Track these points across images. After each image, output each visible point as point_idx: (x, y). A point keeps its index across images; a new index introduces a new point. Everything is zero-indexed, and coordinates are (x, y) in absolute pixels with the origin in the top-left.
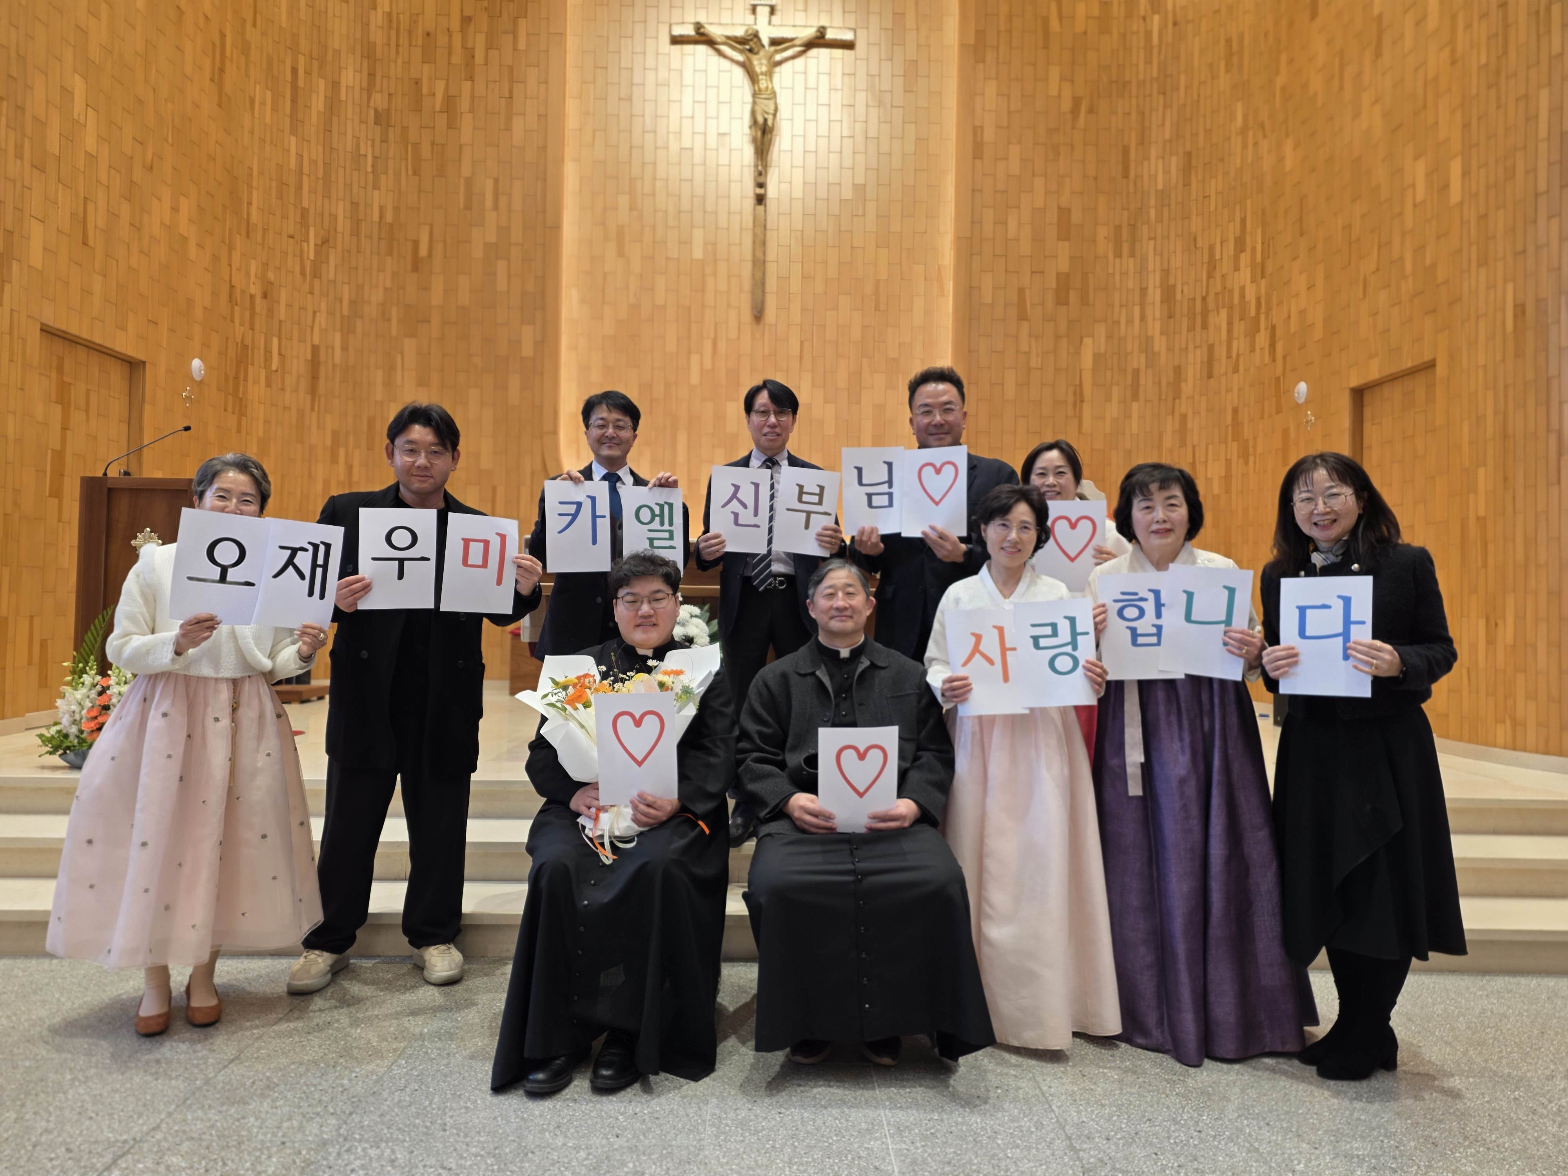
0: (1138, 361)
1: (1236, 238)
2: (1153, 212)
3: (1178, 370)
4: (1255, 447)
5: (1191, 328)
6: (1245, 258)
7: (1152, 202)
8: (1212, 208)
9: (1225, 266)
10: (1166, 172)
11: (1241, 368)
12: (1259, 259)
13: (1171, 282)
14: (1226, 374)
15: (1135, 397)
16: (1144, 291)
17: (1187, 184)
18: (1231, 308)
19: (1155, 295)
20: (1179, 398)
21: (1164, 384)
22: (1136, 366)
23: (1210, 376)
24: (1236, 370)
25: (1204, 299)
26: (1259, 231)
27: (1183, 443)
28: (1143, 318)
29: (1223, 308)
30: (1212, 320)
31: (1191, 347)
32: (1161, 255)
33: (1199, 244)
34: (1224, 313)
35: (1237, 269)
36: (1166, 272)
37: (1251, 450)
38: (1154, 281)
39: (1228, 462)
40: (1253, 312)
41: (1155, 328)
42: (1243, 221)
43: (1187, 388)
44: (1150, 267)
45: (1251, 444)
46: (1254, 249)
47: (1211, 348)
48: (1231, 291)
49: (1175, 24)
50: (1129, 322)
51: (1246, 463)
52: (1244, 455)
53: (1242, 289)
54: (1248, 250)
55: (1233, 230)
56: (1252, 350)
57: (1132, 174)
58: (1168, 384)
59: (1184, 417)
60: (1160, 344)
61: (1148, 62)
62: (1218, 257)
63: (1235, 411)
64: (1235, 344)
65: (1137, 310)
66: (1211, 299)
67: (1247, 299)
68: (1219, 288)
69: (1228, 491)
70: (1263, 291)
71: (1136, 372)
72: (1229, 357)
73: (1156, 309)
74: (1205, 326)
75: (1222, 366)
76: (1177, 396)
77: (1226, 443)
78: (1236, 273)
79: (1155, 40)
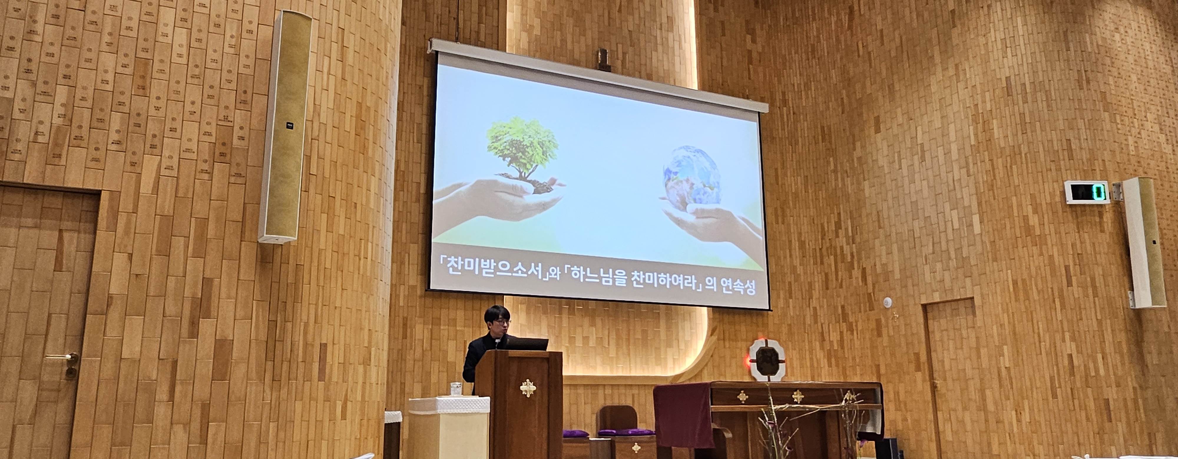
0: (790, 278)
1: (835, 222)
2: (791, 203)
3: (810, 284)
4: (856, 326)
5: (815, 263)
6: (841, 233)
7: (790, 198)
8: (821, 205)
9: (831, 235)
10: (796, 184)
11: (844, 287)
12: (850, 234)
13: (803, 239)
14: (836, 288)
15: (791, 297)
16: (790, 242)
17: (806, 191)
18: (836, 256)
19: (796, 244)
20: (812, 298)
21: (804, 291)
22: (789, 280)
23: (827, 289)
24: (841, 287)
25: (821, 249)
26: (849, 221)
27: (816, 322)
28: (791, 256)
29: (832, 255)
30: (825, 259)
31: (816, 273)
32: (797, 225)
33: (816, 222)
34: (832, 257)
35: (837, 236)
36: (800, 234)
37: (854, 328)
38: (794, 238)
39: (841, 333)
40: (849, 260)
41: (797, 262)
42: (839, 214)
43: (816, 294)
44: (792, 230)
45: (854, 324)
46: (846, 229)
47: (826, 275)
48: (835, 248)
49: (794, 113)
50: (785, 257)
51: (852, 334)
52: (851, 330)
53: (842, 248)
54: (843, 228)
55: (834, 219)
56: (851, 277)
57: (780, 183)
58: (806, 290)
59: (815, 309)
60: (800, 270)
61: (783, 129)
62: (826, 229)
63: (843, 307)
64: (840, 273)
65: (788, 251)
66: (824, 249)
67: (845, 252)
68: (828, 245)
69: (843, 348)
70: (855, 250)
71: (790, 283)
72: (837, 279)
73: (797, 252)
74: (822, 263)
75: (833, 284)
76: (811, 297)
77: (839, 322)
78: (837, 239)
79: (785, 120)
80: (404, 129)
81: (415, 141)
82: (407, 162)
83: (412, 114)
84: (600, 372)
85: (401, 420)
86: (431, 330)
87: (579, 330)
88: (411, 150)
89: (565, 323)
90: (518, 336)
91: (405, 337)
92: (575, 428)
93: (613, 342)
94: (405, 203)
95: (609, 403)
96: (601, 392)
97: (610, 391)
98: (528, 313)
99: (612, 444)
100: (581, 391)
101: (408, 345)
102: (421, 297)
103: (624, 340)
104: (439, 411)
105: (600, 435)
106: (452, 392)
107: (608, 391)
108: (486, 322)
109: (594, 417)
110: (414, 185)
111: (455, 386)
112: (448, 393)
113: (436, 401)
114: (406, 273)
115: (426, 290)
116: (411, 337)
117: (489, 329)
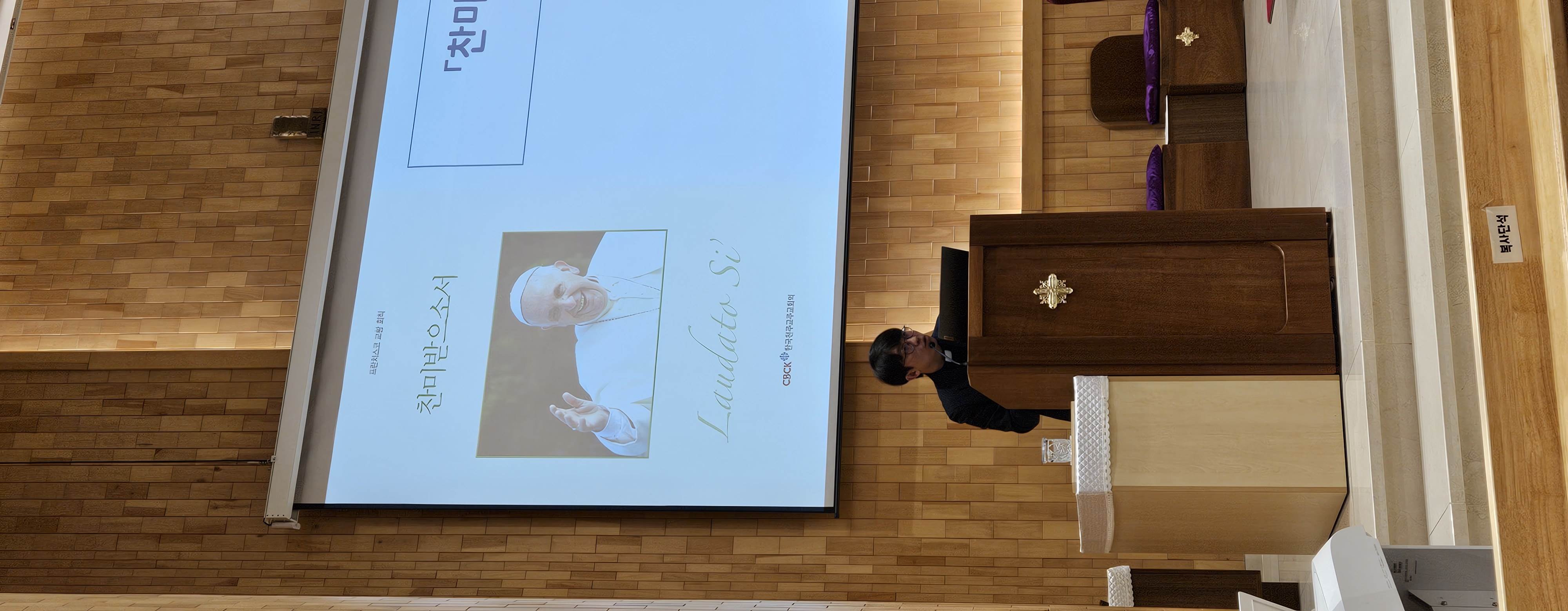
80: (475, 575)
81: (502, 549)
82: (550, 566)
83: (442, 558)
84: (1015, 124)
85: (1125, 569)
86: (924, 502)
87: (921, 173)
88: (524, 557)
89: (907, 205)
90: (935, 313)
91: (940, 561)
92: (1142, 178)
93: (945, 95)
94: (643, 568)
95: (1084, 102)
96: (1059, 121)
97: (1057, 98)
98: (882, 288)
99: (1177, 93)
100: (1058, 166)
101: (958, 552)
102: (851, 527)
103: (941, 68)
104: (1105, 487)
105: (1157, 121)
106: (1064, 460)
107: (1058, 103)
108: (906, 382)
109: (1116, 135)
110: (601, 548)
111: (1049, 452)
112: (1067, 468)
113: (1083, 495)
114: (797, 560)
115: (837, 517)
116: (941, 546)
117: (921, 376)
